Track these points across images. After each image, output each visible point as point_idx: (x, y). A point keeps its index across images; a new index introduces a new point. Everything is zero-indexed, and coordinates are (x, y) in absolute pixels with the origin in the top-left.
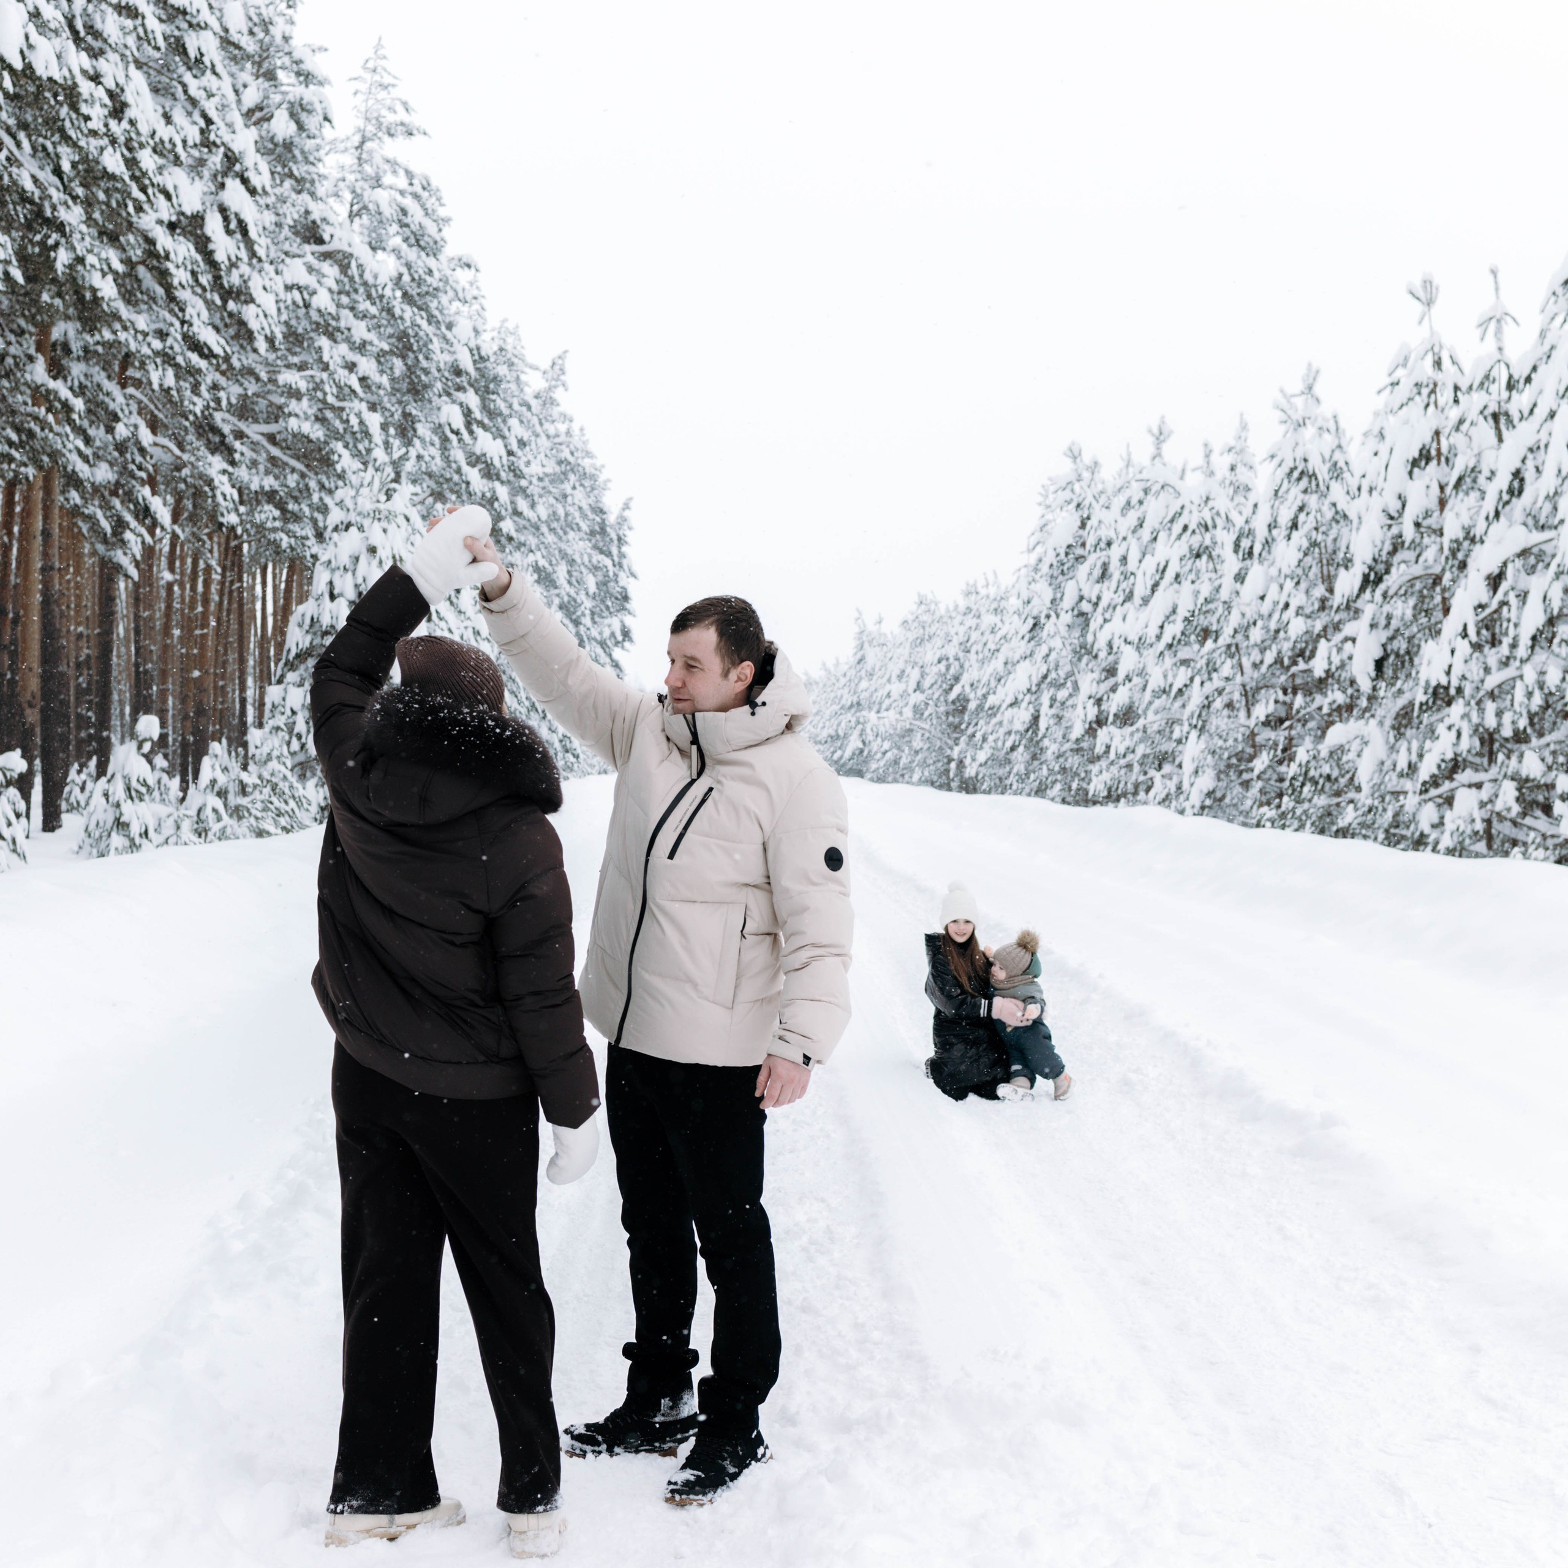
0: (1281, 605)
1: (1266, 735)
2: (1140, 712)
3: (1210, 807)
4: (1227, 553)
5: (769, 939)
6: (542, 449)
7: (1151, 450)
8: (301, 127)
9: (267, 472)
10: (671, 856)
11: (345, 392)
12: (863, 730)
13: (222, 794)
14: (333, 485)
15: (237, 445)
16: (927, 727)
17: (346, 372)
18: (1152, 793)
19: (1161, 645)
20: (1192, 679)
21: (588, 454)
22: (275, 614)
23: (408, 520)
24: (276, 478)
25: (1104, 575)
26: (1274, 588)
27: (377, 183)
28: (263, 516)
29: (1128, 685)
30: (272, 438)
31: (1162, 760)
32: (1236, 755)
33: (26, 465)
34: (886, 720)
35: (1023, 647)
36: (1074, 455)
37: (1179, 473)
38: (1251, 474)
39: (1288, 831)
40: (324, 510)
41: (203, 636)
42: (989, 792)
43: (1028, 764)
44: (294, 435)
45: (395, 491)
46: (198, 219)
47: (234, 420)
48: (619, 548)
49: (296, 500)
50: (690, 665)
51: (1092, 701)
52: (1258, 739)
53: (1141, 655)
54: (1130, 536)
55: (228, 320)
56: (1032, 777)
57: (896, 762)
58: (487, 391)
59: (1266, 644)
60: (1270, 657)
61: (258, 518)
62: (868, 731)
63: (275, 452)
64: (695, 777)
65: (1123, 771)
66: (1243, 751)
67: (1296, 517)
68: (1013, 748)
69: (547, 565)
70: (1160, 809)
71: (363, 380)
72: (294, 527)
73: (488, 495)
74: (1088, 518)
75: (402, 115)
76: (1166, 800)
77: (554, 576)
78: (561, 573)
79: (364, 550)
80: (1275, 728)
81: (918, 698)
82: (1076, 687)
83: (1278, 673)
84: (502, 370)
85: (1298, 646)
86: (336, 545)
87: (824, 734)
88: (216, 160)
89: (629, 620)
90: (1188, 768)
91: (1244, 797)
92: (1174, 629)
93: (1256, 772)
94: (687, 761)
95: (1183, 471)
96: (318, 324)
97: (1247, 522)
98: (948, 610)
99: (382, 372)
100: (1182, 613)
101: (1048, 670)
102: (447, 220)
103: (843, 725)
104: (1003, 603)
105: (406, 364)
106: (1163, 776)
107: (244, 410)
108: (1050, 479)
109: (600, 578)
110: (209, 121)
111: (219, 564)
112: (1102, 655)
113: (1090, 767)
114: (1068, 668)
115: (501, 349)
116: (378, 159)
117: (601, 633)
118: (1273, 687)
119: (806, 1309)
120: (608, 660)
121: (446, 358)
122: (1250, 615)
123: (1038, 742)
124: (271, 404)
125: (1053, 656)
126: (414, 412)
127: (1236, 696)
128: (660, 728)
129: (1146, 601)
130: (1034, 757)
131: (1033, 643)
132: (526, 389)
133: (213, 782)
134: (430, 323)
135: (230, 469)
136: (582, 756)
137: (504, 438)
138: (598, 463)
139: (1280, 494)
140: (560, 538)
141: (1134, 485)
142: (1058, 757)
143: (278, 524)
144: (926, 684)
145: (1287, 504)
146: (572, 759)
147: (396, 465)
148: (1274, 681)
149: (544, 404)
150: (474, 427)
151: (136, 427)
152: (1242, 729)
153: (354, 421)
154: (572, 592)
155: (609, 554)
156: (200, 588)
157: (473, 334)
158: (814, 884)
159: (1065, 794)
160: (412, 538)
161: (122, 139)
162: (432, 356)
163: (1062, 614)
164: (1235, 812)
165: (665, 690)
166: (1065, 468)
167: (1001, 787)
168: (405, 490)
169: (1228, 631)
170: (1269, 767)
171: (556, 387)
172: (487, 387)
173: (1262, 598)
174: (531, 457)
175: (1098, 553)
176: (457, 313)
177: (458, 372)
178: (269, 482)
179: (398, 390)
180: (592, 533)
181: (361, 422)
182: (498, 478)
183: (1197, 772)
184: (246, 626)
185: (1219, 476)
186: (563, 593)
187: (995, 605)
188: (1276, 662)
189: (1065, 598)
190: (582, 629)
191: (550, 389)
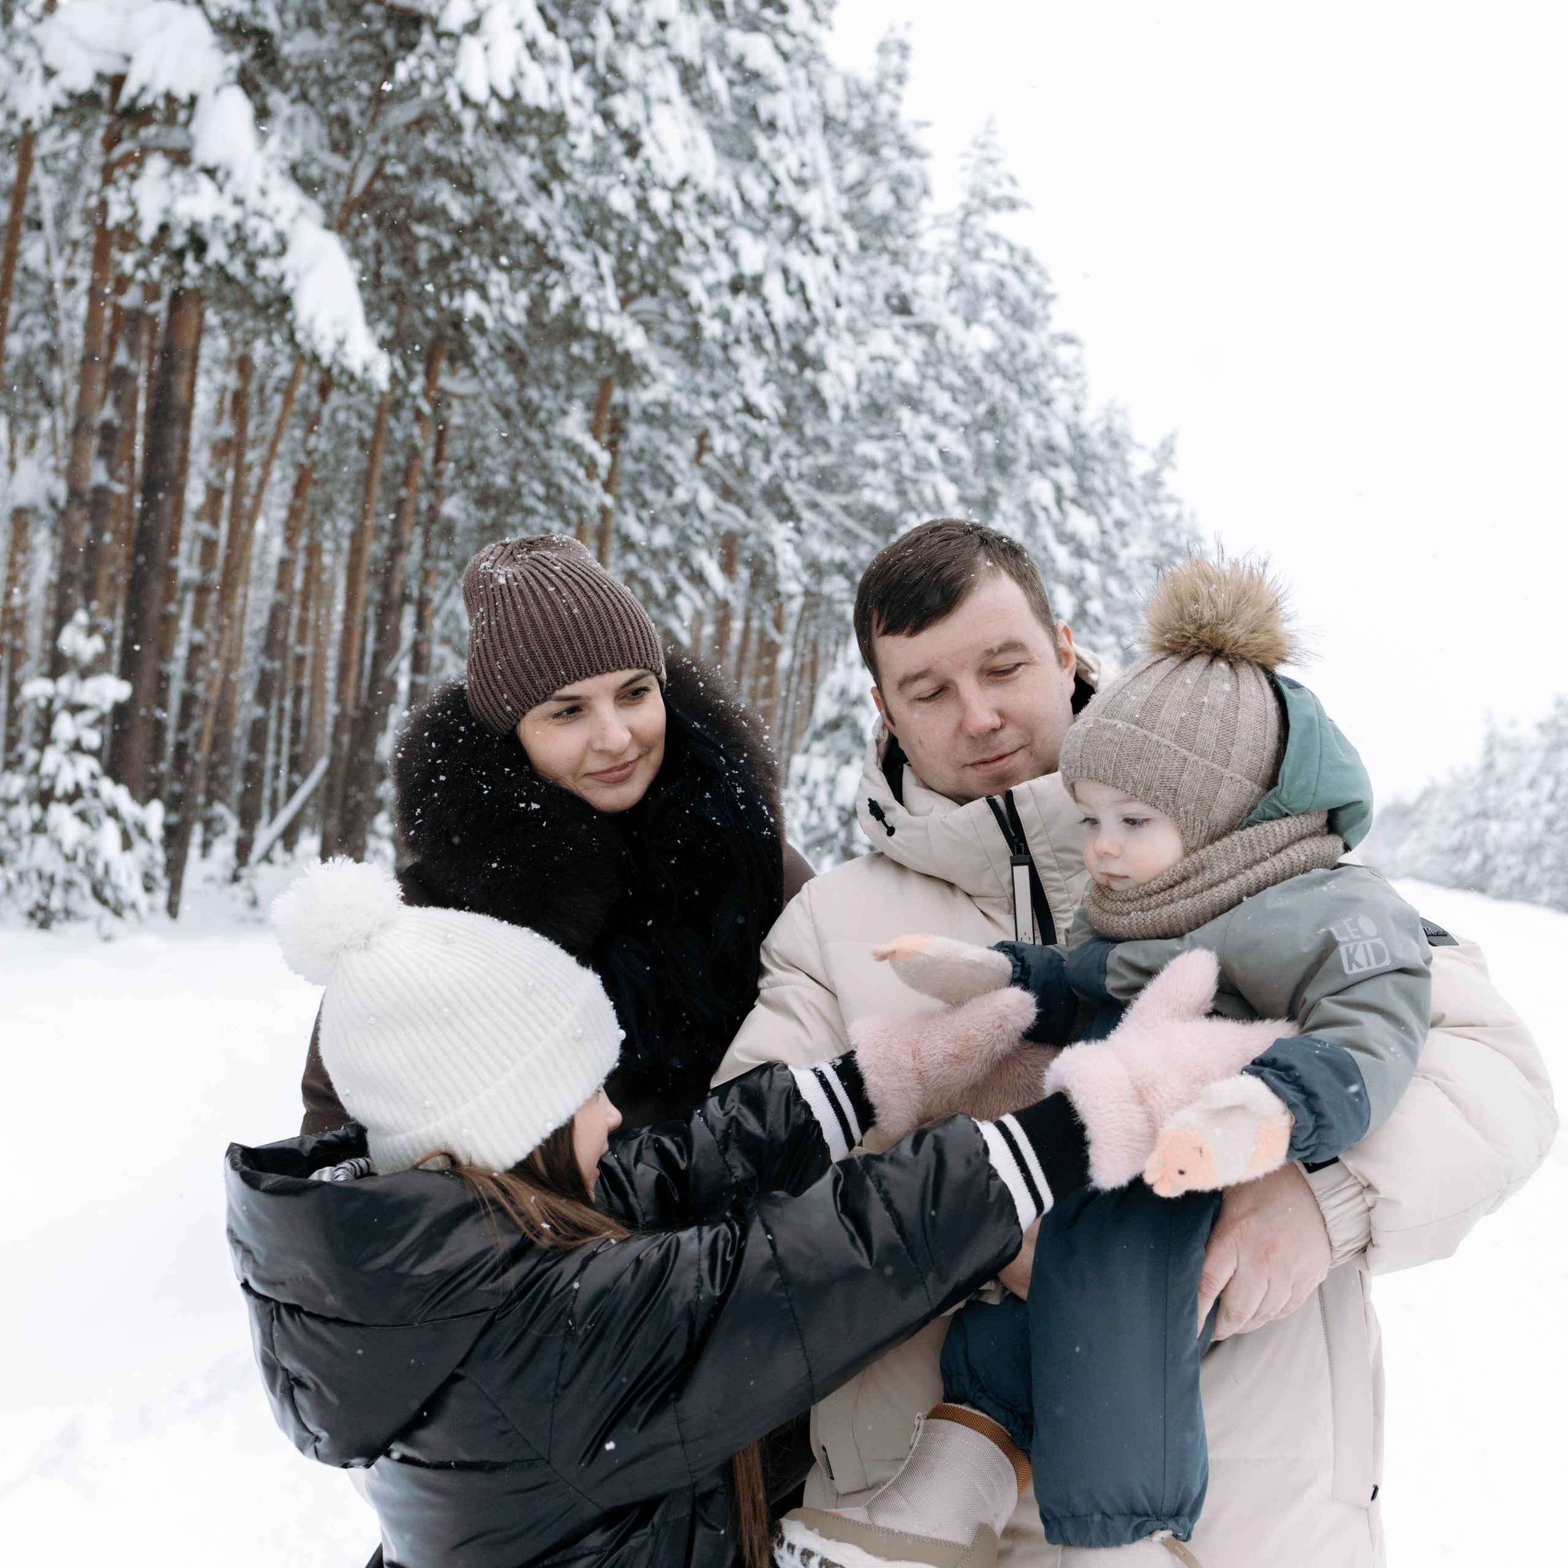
6: (1143, 531)
8: (899, 202)
9: (840, 544)
11: (922, 464)
17: (925, 444)
27: (976, 255)
28: (830, 588)
30: (846, 509)
44: (866, 505)
47: (808, 490)
58: (1084, 468)
63: (850, 524)
71: (942, 452)
73: (1077, 575)
75: (1007, 190)
84: (1104, 449)
88: (783, 223)
96: (899, 394)
99: (966, 446)
102: (1052, 297)
107: (823, 480)
110: (777, 182)
115: (1107, 429)
116: (979, 234)
121: (1038, 435)
124: (848, 474)
126: (999, 487)
132: (1132, 471)
134: (1021, 396)
135: (797, 538)
137: (1098, 516)
149: (1151, 485)
150: (1066, 504)
157: (1070, 411)
161: (633, 178)
171: (1164, 468)
172: (1084, 463)
174: (1128, 539)
176: (1058, 389)
177: (1051, 448)
178: (840, 554)
179: (984, 465)
181: (936, 493)
182: (1089, 558)
191: (1159, 470)
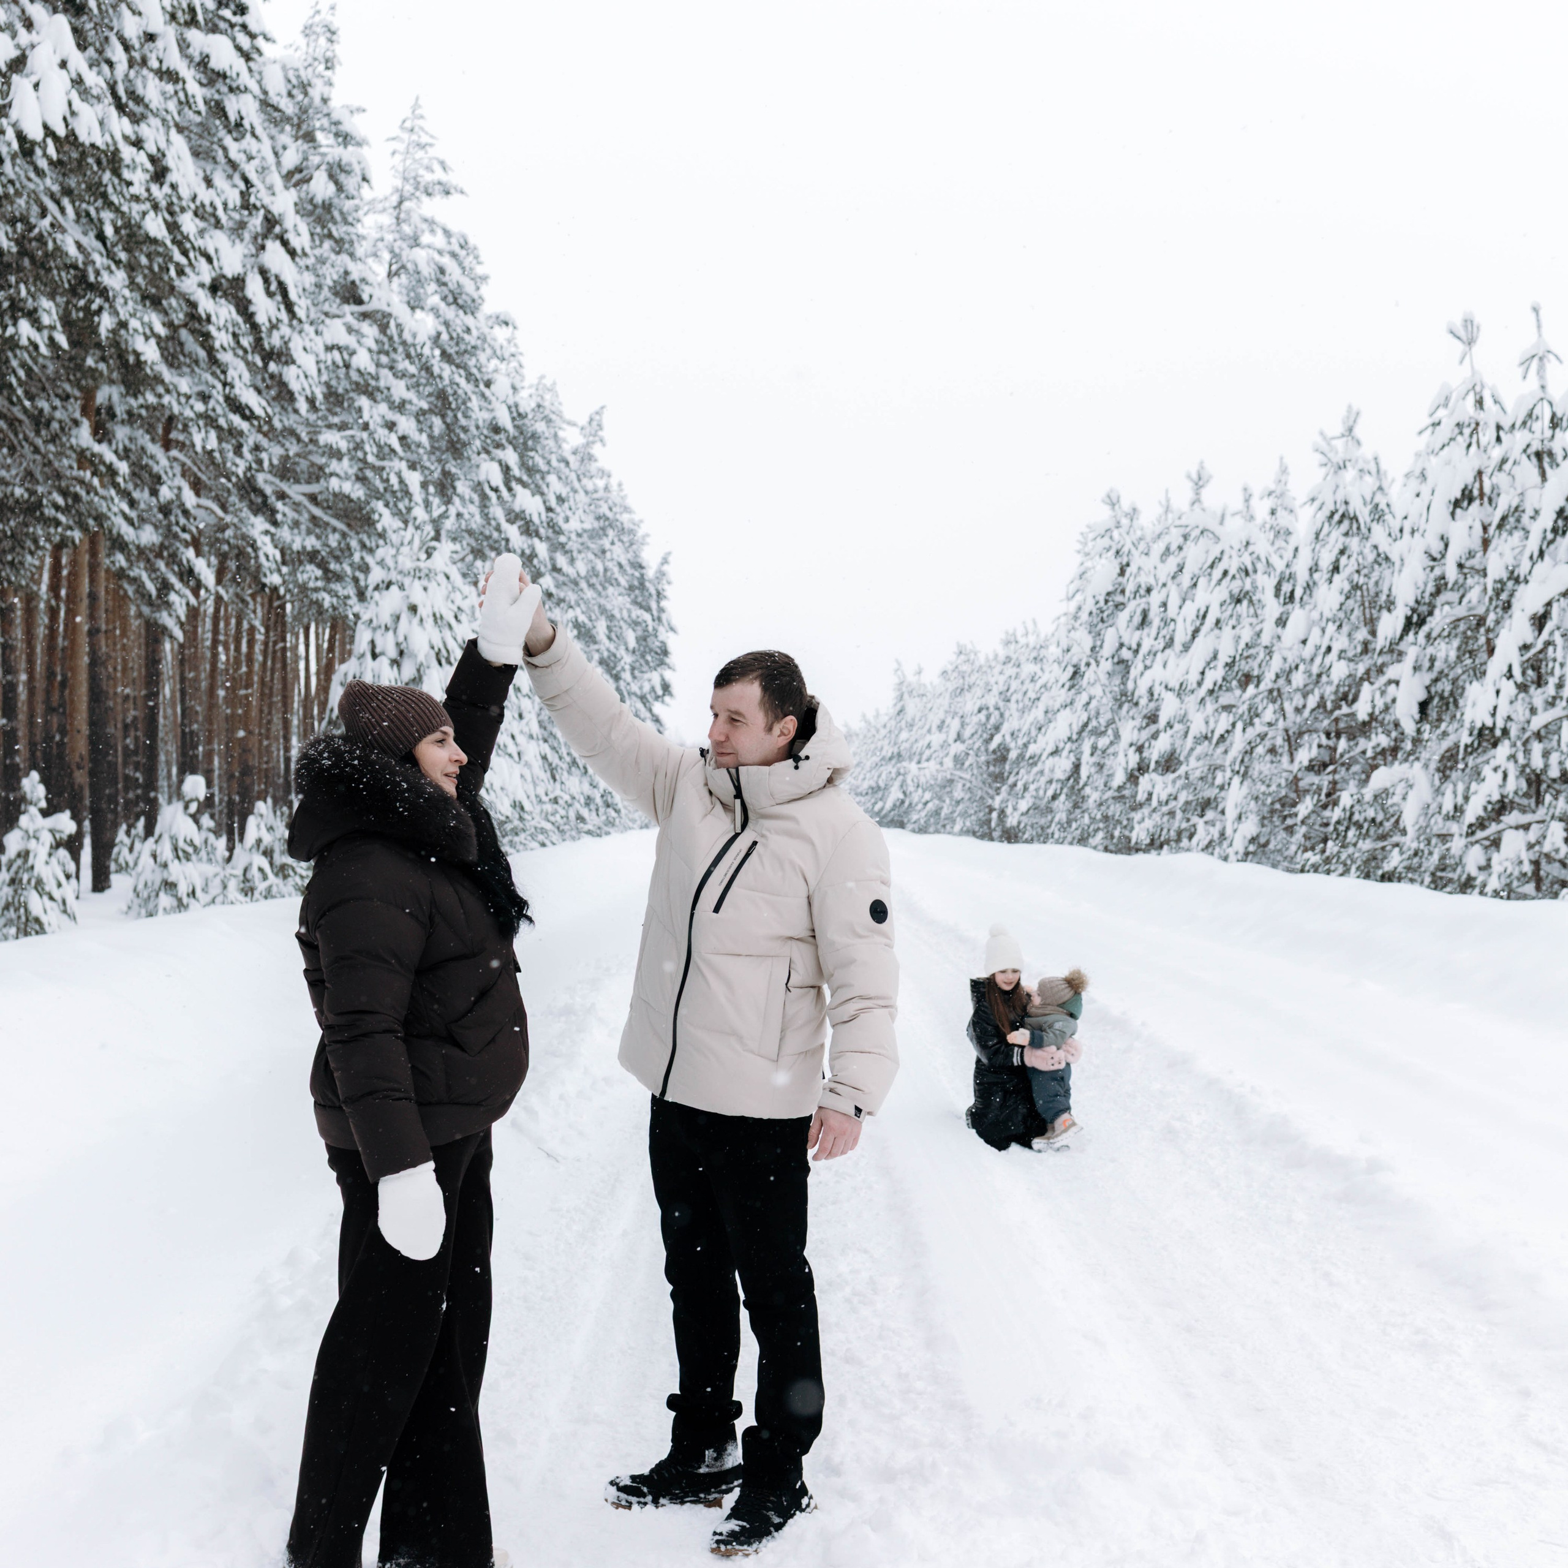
0: (1323, 649)
1: (1311, 779)
2: (1182, 758)
3: (1254, 853)
4: (1267, 596)
5: (813, 992)
6: (580, 505)
7: (1190, 495)
8: (340, 188)
9: (309, 532)
10: (717, 909)
11: (385, 452)
12: (904, 781)
13: (268, 853)
14: (373, 545)
15: (279, 506)
16: (968, 776)
17: (386, 431)
18: (1195, 840)
19: (1202, 692)
20: (1234, 725)
21: (627, 509)
22: (318, 673)
23: (448, 578)
24: (318, 537)
25: (1144, 621)
26: (1316, 632)
27: (415, 242)
28: (305, 576)
29: (1170, 732)
30: (313, 498)
31: (1206, 805)
32: (1280, 800)
33: (71, 528)
34: (927, 772)
35: (1063, 696)
36: (1112, 502)
37: (1218, 519)
38: (1291, 517)
39: (1333, 876)
40: (365, 569)
41: (246, 697)
42: (1030, 841)
43: (1070, 812)
44: (335, 495)
45: (434, 549)
46: (238, 282)
47: (277, 481)
48: (658, 602)
49: (337, 559)
50: (734, 719)
51: (1133, 748)
52: (1301, 784)
53: (1182, 702)
54: (1170, 583)
55: (269, 382)
56: (1074, 825)
57: (937, 812)
58: (527, 448)
59: (1309, 688)
60: (1312, 701)
61: (301, 578)
62: (909, 781)
63: (317, 512)
64: (739, 830)
65: (1166, 818)
66: (1286, 796)
67: (1337, 560)
68: (1054, 797)
69: (586, 621)
70: (1204, 857)
71: (403, 439)
72: (336, 586)
73: (528, 552)
74: (1128, 565)
75: (439, 175)
76: (1209, 847)
77: (594, 632)
78: (601, 628)
79: (405, 609)
80: (1318, 773)
81: (958, 748)
82: (1117, 736)
83: (1321, 717)
84: (540, 427)
85: (1341, 690)
86: (377, 604)
87: (865, 785)
88: (256, 222)
89: (668, 675)
90: (1231, 814)
91: (1288, 842)
92: (1215, 675)
93: (1300, 817)
94: (730, 815)
95: (1223, 517)
96: (357, 384)
97: (1288, 566)
98: (987, 660)
99: (421, 431)
100: (1223, 658)
101: (1089, 719)
102: (484, 278)
103: (884, 776)
104: (1043, 652)
105: (445, 422)
106: (1206, 823)
107: (285, 471)
108: (1088, 526)
109: (640, 633)
110: (249, 184)
111: (263, 624)
112: (1143, 702)
113: (1133, 814)
114: (1109, 716)
115: (539, 406)
116: (415, 219)
117: (641, 688)
118: (1316, 731)
119: (849, 1360)
120: (648, 715)
121: (485, 416)
122: (1292, 659)
123: (1079, 790)
124: (313, 464)
125: (1094, 704)
126: (454, 470)
127: (1279, 741)
128: (702, 782)
129: (1186, 647)
130: (1076, 806)
131: (1073, 691)
132: (565, 446)
133: (259, 841)
134: (468, 380)
135: (273, 530)
136: (623, 811)
137: (542, 494)
138: (636, 517)
139: (1321, 537)
140: (600, 594)
141: (1174, 530)
142: (1101, 804)
143: (320, 584)
144: (967, 733)
145: (1329, 547)
146: (613, 814)
147: (437, 523)
148: (1317, 725)
149: (582, 460)
150: (513, 484)
151: (180, 489)
152: (1285, 774)
153: (394, 480)
154: (612, 647)
155: (648, 609)
156: (244, 648)
157: (511, 391)
158: (861, 937)
159: (1106, 842)
160: (452, 596)
161: (163, 204)
162: (470, 413)
163: (1103, 662)
164: (1279, 858)
165: (707, 744)
166: (1103, 515)
167: (1043, 836)
168: (446, 547)
169: (1269, 676)
170: (1313, 812)
171: (593, 442)
172: (525, 444)
173: (1304, 642)
174: (569, 513)
175: (1138, 600)
176: (496, 371)
177: (496, 429)
178: (311, 543)
179: (438, 449)
180: (631, 588)
181: (401, 481)
182: (538, 535)
183: (1240, 818)
184: (289, 686)
185: (1259, 520)
186: (602, 648)
187: (1034, 654)
188: (1318, 707)
189: (1105, 645)
190: (622, 684)
191: (588, 444)
